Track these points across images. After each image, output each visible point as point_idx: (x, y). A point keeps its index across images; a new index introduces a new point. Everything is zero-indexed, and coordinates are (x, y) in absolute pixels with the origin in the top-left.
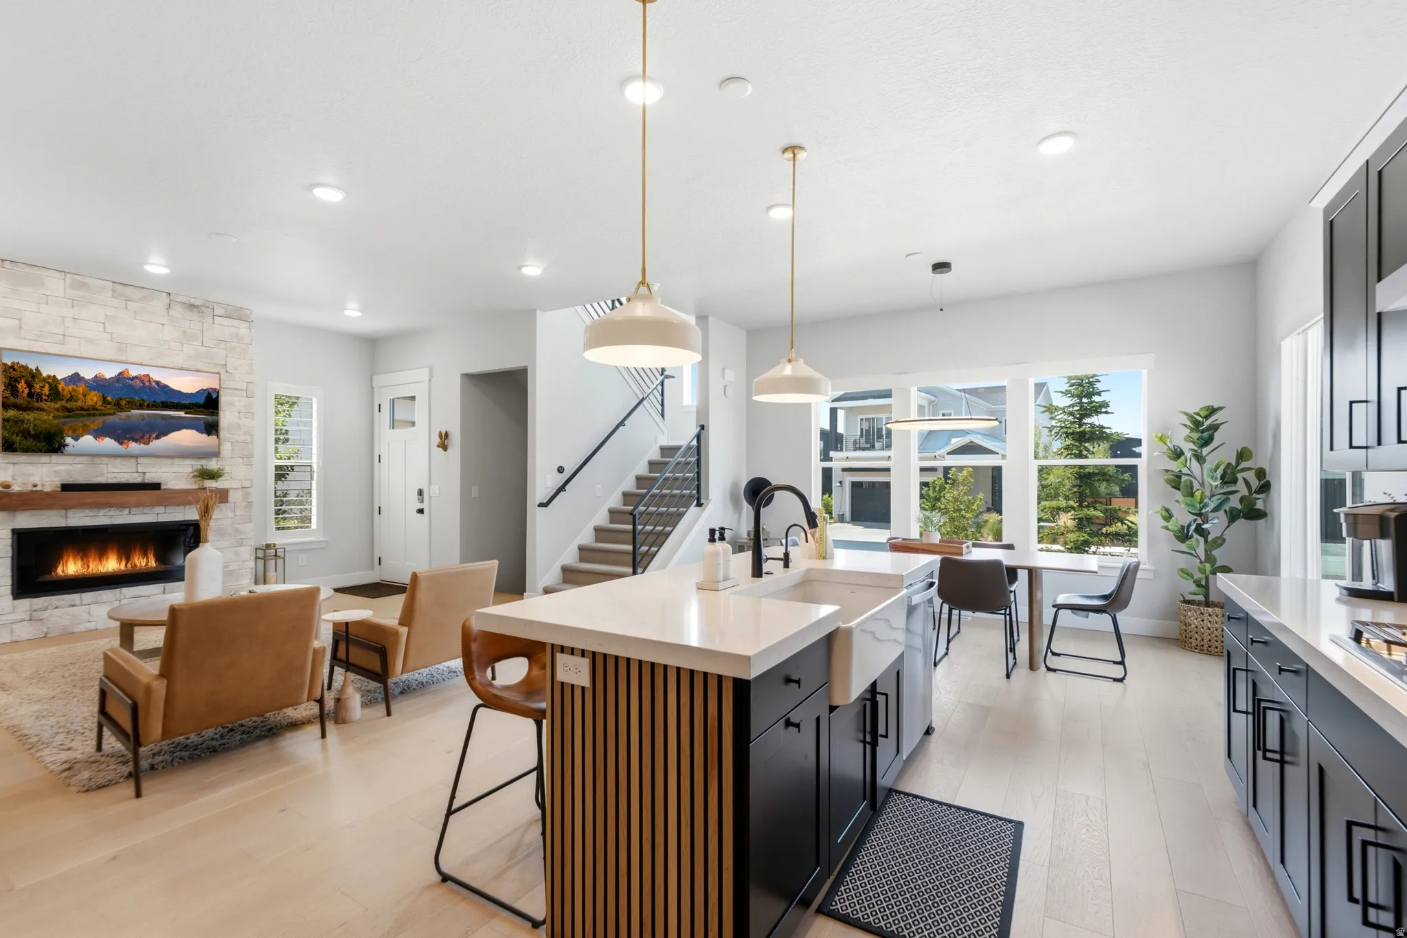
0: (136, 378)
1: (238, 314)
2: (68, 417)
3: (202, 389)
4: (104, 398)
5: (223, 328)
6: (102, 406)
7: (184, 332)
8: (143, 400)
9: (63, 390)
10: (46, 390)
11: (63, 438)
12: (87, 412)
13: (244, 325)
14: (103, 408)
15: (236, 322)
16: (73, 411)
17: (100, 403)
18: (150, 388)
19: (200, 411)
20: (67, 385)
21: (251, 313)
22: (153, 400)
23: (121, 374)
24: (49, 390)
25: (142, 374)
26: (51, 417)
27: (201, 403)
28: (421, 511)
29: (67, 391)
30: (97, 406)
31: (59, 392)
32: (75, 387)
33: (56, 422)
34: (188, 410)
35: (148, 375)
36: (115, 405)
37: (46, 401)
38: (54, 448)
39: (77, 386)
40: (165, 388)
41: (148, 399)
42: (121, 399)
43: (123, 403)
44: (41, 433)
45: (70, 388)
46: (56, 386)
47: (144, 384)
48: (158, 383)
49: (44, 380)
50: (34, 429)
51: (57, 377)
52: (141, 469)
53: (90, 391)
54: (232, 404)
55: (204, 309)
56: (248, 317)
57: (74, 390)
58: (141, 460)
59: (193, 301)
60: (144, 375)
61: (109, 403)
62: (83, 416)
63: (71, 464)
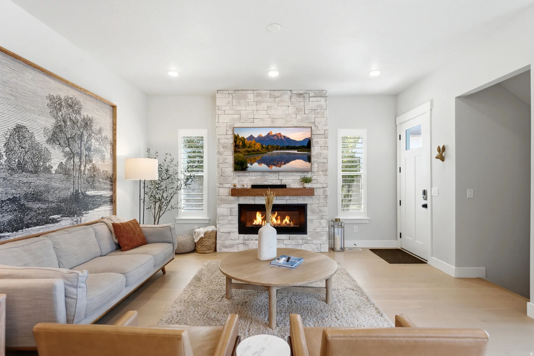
0: (275, 135)
1: (321, 94)
2: (249, 155)
3: (306, 138)
4: (262, 146)
5: (313, 103)
6: (261, 149)
7: (297, 108)
8: (278, 146)
9: (247, 143)
10: (241, 144)
11: (246, 164)
12: (256, 152)
13: (323, 99)
14: (261, 150)
15: (319, 99)
16: (251, 152)
17: (260, 148)
18: (281, 140)
19: (305, 150)
20: (248, 141)
21: (326, 92)
22: (282, 145)
23: (269, 134)
24: (242, 143)
25: (277, 133)
26: (242, 155)
27: (306, 146)
28: (425, 206)
29: (248, 143)
30: (259, 150)
31: (245, 144)
32: (251, 141)
33: (244, 157)
34: (299, 150)
35: (280, 133)
36: (266, 149)
37: (241, 148)
38: (243, 168)
39: (252, 141)
40: (288, 139)
41: (281, 145)
42: (269, 146)
43: (270, 147)
44: (239, 162)
45: (249, 142)
46: (244, 141)
47: (278, 138)
48: (284, 137)
49: (240, 139)
50: (237, 160)
51: (245, 137)
52: (280, 178)
53: (257, 143)
54: (317, 142)
55: (305, 95)
56: (325, 94)
57: (251, 143)
58: (280, 174)
59: (301, 92)
60: (278, 134)
61: (264, 148)
62: (254, 154)
63: (256, 176)
